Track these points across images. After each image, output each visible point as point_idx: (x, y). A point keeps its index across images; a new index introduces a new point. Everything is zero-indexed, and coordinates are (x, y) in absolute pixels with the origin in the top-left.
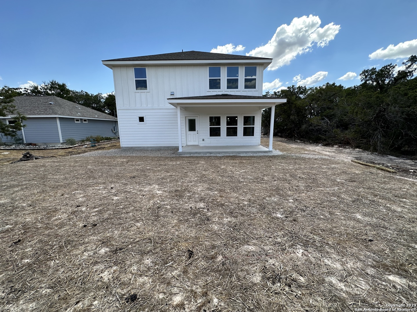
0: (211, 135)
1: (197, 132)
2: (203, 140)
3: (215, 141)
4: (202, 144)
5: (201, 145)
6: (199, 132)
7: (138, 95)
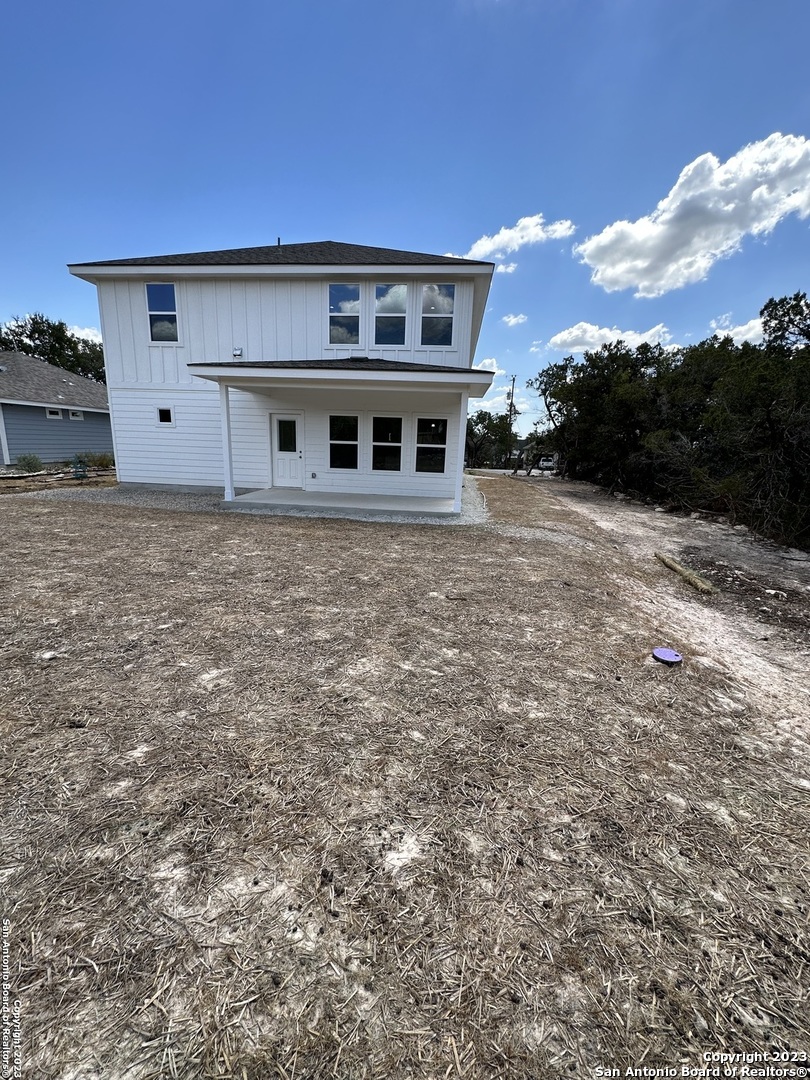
0: (333, 465)
1: (300, 454)
2: (314, 476)
3: (342, 480)
4: (311, 486)
5: (309, 489)
6: (302, 455)
7: (156, 353)
